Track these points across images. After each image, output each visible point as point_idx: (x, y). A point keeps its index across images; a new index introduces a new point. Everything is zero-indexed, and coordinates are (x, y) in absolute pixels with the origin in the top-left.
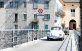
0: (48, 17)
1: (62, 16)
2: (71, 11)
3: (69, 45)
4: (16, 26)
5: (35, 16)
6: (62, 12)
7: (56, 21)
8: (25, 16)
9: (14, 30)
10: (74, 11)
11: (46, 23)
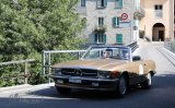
5: (101, 20)
11: (118, 31)
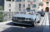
0: (35, 6)
1: (42, 5)
2: (47, 3)
3: (45, 19)
4: (20, 10)
6: (42, 3)
7: (39, 8)
8: (24, 5)
9: (19, 11)
10: (48, 3)
